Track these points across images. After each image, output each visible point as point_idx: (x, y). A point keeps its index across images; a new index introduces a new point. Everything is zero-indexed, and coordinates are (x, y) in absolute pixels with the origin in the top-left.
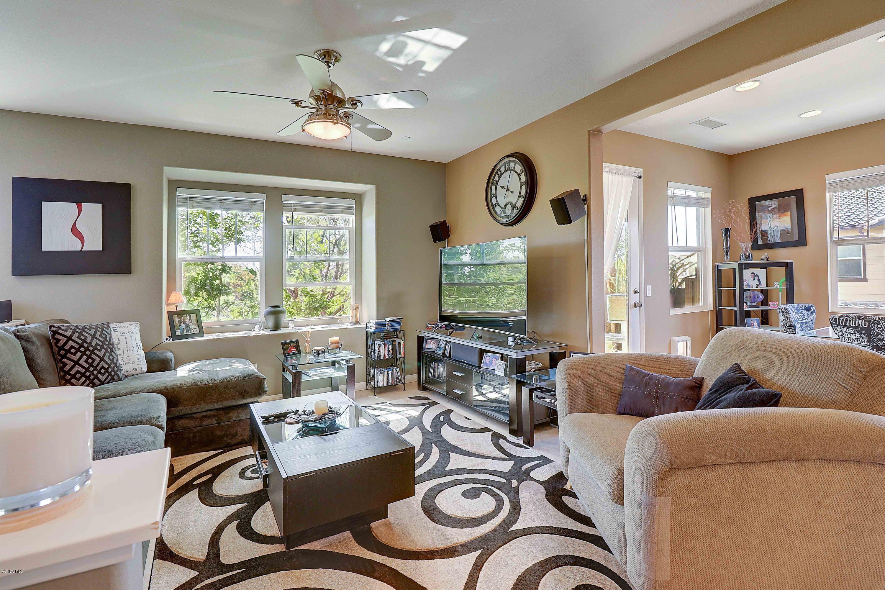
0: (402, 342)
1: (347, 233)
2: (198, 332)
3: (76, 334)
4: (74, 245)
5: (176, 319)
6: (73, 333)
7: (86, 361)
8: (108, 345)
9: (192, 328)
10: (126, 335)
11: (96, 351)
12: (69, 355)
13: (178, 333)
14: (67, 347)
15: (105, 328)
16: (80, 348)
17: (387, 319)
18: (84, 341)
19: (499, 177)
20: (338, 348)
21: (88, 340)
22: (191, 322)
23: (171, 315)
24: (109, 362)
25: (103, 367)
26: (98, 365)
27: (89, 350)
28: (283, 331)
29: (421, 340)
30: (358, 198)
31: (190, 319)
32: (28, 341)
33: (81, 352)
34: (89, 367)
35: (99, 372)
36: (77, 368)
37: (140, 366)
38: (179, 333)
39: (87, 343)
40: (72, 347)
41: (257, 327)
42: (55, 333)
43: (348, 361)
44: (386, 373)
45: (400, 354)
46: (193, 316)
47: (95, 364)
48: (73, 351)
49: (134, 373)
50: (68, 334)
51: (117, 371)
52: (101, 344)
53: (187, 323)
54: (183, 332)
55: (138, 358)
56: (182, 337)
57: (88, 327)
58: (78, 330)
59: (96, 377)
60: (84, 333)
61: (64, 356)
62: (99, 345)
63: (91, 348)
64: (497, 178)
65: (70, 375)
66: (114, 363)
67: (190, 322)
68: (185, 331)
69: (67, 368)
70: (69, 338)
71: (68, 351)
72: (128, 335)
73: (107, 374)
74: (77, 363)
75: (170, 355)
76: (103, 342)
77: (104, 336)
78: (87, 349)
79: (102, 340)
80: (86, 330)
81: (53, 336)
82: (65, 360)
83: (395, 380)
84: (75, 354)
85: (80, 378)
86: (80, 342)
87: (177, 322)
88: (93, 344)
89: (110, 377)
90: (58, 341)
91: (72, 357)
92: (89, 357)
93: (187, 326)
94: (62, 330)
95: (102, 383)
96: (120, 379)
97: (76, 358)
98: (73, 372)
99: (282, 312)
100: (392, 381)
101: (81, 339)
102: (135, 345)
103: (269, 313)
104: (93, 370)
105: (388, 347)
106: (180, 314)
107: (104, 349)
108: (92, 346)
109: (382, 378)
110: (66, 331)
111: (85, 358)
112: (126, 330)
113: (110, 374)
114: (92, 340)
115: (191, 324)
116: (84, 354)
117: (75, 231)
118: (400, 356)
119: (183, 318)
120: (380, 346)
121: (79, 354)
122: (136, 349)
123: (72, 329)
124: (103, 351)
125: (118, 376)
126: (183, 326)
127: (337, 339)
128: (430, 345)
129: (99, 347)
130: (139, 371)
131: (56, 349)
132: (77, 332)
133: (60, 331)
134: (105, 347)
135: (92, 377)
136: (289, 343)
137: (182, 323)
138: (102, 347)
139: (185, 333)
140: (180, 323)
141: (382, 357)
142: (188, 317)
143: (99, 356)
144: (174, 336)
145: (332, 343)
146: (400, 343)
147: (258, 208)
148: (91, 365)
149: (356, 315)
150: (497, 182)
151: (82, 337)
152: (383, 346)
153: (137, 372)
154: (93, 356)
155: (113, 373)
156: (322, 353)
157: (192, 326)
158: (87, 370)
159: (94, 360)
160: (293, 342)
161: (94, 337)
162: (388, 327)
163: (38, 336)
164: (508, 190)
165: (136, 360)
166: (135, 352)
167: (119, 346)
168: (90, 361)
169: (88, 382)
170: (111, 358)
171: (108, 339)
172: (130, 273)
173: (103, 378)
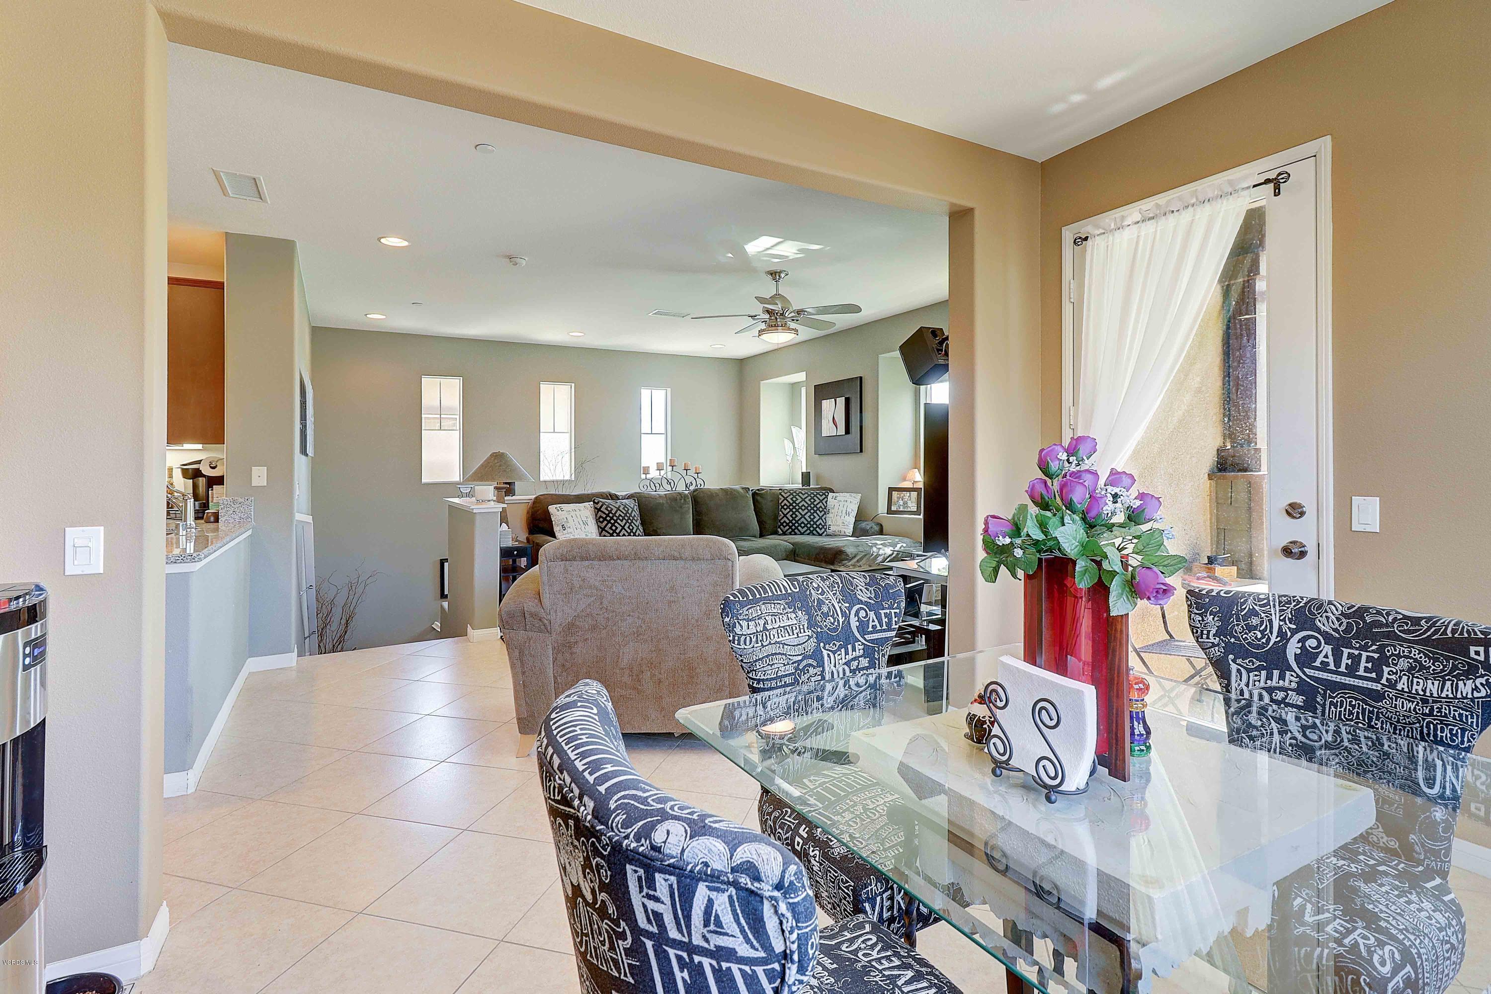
2: (916, 510)
5: (895, 494)
6: (790, 495)
7: (791, 516)
9: (912, 505)
11: (800, 510)
13: (894, 508)
14: (783, 504)
15: (819, 495)
16: (790, 506)
21: (798, 502)
22: (911, 500)
23: (891, 490)
24: (810, 520)
26: (799, 520)
31: (910, 496)
32: (762, 497)
34: (792, 520)
37: (846, 530)
38: (896, 508)
42: (780, 494)
46: (915, 494)
49: (838, 533)
53: (907, 500)
55: (847, 523)
56: (897, 512)
57: (804, 493)
59: (797, 528)
62: (805, 506)
65: (780, 522)
68: (902, 507)
73: (806, 528)
81: (779, 496)
82: (780, 512)
85: (786, 526)
87: (896, 498)
89: (808, 531)
90: (780, 499)
92: (794, 513)
93: (905, 503)
95: (802, 534)
98: (782, 521)
101: (793, 501)
106: (901, 490)
110: (786, 494)
112: (842, 499)
117: (834, 421)
119: (902, 495)
122: (844, 515)
123: (790, 493)
126: (901, 502)
130: (842, 533)
131: (778, 505)
133: (782, 493)
135: (794, 527)
137: (901, 499)
139: (901, 509)
140: (899, 498)
143: (801, 514)
144: (889, 511)
157: (910, 503)
159: (797, 516)
165: (841, 524)
166: (842, 518)
167: (833, 511)
168: (794, 516)
169: (790, 530)
170: (812, 517)
171: (816, 503)
172: (862, 452)
173: (803, 530)
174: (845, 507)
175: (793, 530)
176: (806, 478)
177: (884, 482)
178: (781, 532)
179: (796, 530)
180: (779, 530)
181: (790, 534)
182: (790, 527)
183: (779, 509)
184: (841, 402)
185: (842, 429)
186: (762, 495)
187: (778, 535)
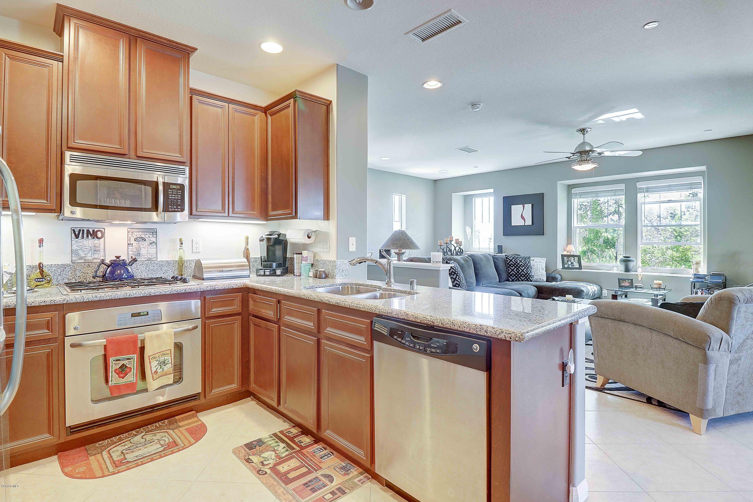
2: (578, 267)
4: (521, 223)
5: (565, 258)
6: (513, 259)
7: (516, 270)
8: (527, 265)
9: (575, 265)
10: (537, 263)
12: (510, 267)
13: (566, 266)
15: (527, 258)
16: (514, 265)
17: (711, 273)
18: (516, 262)
20: (660, 288)
21: (518, 262)
23: (563, 256)
24: (526, 273)
25: (523, 274)
27: (518, 266)
28: (630, 273)
31: (574, 259)
32: (497, 260)
33: (515, 266)
36: (513, 272)
37: (542, 278)
38: (567, 266)
39: (517, 263)
40: (512, 264)
41: (615, 268)
42: (507, 258)
46: (576, 259)
47: (520, 272)
48: (512, 265)
49: (539, 280)
50: (511, 259)
51: (530, 277)
52: (523, 265)
53: (572, 261)
54: (569, 266)
55: (542, 274)
56: (568, 268)
57: (520, 257)
58: (515, 258)
59: (520, 277)
60: (517, 259)
61: (509, 267)
63: (519, 266)
66: (528, 274)
67: (574, 261)
68: (570, 266)
69: (509, 272)
70: (511, 261)
71: (510, 265)
72: (539, 263)
73: (524, 277)
74: (513, 270)
75: (558, 276)
76: (525, 265)
77: (525, 262)
78: (517, 266)
79: (524, 263)
80: (518, 258)
81: (506, 259)
82: (509, 268)
84: (512, 267)
85: (514, 276)
86: (515, 262)
87: (566, 261)
88: (520, 264)
89: (526, 279)
90: (507, 261)
92: (517, 269)
93: (572, 263)
94: (509, 257)
95: (522, 281)
96: (531, 281)
97: (513, 268)
98: (511, 273)
99: (631, 261)
101: (515, 261)
102: (541, 268)
103: (623, 261)
104: (519, 275)
106: (569, 256)
108: (519, 265)
111: (516, 269)
112: (538, 261)
113: (526, 278)
114: (520, 262)
116: (516, 267)
117: (522, 217)
119: (570, 259)
121: (514, 267)
122: (541, 270)
123: (513, 257)
124: (524, 268)
125: (530, 279)
126: (570, 263)
127: (661, 282)
129: (522, 266)
130: (542, 280)
131: (507, 264)
133: (508, 257)
134: (525, 266)
135: (518, 277)
136: (626, 280)
137: (569, 261)
139: (570, 267)
140: (568, 261)
142: (573, 259)
143: (521, 269)
144: (564, 268)
145: (655, 284)
147: (620, 193)
148: (518, 272)
149: (697, 269)
151: (516, 261)
155: (527, 278)
157: (574, 263)
158: (516, 274)
159: (519, 271)
160: (628, 280)
161: (521, 261)
163: (501, 258)
166: (541, 272)
167: (534, 267)
168: (518, 270)
169: (516, 278)
170: (527, 271)
171: (527, 263)
172: (544, 235)
173: (523, 279)
174: (541, 265)
175: (518, 279)
176: (500, 249)
177: (560, 252)
178: (511, 280)
179: (519, 279)
180: (509, 278)
181: (516, 281)
182: (516, 277)
183: (508, 266)
184: (528, 207)
185: (529, 222)
186: (497, 259)
187: (509, 281)
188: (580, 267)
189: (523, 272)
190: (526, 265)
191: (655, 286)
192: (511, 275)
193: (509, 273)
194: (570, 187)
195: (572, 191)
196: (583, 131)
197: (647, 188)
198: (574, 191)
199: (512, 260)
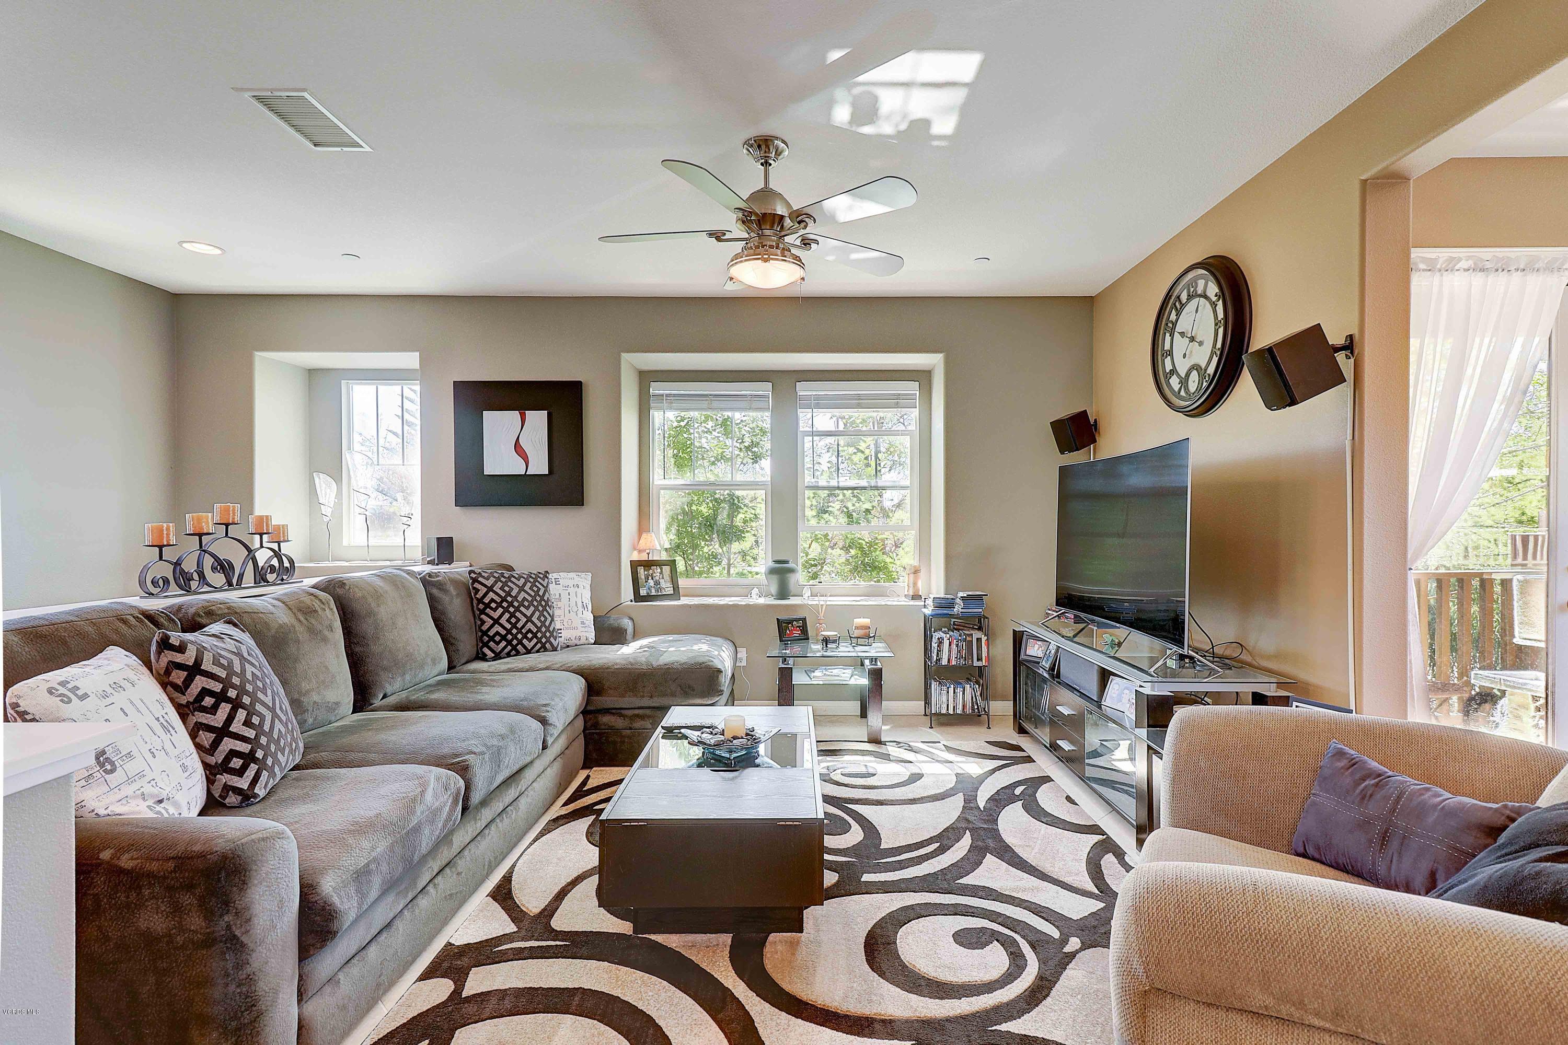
0: (984, 639)
1: (906, 440)
2: (672, 592)
3: (500, 584)
4: (517, 467)
5: (641, 570)
6: (496, 582)
7: (508, 621)
8: (541, 601)
9: (664, 586)
10: (570, 590)
11: (522, 609)
12: (488, 610)
13: (643, 592)
14: (486, 600)
15: (540, 578)
16: (502, 602)
17: (961, 594)
18: (509, 594)
19: (1178, 315)
20: (867, 637)
21: (513, 593)
22: (663, 578)
23: (635, 565)
24: (539, 624)
25: (530, 631)
26: (523, 627)
27: (513, 606)
28: (793, 601)
29: (1018, 639)
30: (923, 377)
31: (661, 573)
32: (440, 589)
33: (503, 607)
34: (511, 629)
35: (525, 637)
36: (497, 628)
37: (585, 634)
38: (645, 592)
39: (511, 596)
40: (492, 600)
41: (755, 591)
42: (475, 580)
43: (874, 660)
44: (951, 690)
45: (979, 659)
46: (667, 569)
47: (519, 625)
49: (576, 642)
50: (489, 583)
51: (550, 637)
52: (530, 599)
53: (657, 578)
54: (651, 592)
55: (583, 623)
56: (648, 598)
57: (517, 576)
58: (503, 579)
59: (520, 642)
60: (509, 584)
61: (482, 612)
62: (527, 600)
63: (516, 604)
64: (1173, 317)
65: (488, 636)
66: (545, 626)
67: (661, 576)
68: (653, 591)
69: (485, 628)
70: (490, 589)
71: (487, 606)
72: (572, 590)
73: (535, 640)
74: (496, 621)
75: (627, 624)
76: (534, 598)
77: (535, 589)
78: (511, 604)
79: (533, 594)
80: (513, 579)
81: (473, 584)
82: (483, 616)
83: (969, 705)
84: (495, 610)
85: (500, 641)
86: (503, 594)
87: (643, 577)
88: (520, 599)
89: (539, 645)
90: (477, 591)
91: (491, 613)
92: (512, 615)
93: (657, 583)
94: (483, 577)
95: (529, 652)
96: (555, 649)
97: (496, 615)
98: (491, 633)
99: (792, 571)
100: (964, 706)
101: (504, 591)
102: (580, 604)
103: (772, 571)
104: (517, 633)
105: (957, 645)
106: (648, 564)
107: (534, 605)
108: (518, 601)
109: (944, 699)
110: (488, 580)
111: (507, 615)
112: (571, 583)
113: (539, 641)
114: (519, 593)
115: (662, 581)
116: (506, 610)
117: (518, 448)
118: (979, 664)
119: (651, 572)
120: (940, 642)
121: (500, 610)
122: (581, 609)
123: (494, 577)
124: (532, 609)
125: (551, 644)
126: (651, 583)
127: (865, 621)
128: (1034, 650)
129: (526, 604)
130: (583, 641)
131: (475, 602)
132: (501, 581)
133: (481, 579)
134: (535, 603)
135: (515, 642)
136: (790, 622)
137: (650, 578)
138: (531, 603)
139: (653, 593)
141: (944, 662)
142: (659, 570)
143: (525, 615)
144: (638, 598)
145: (857, 628)
146: (979, 640)
147: (762, 405)
148: (514, 626)
149: (915, 584)
150: (1175, 324)
151: (507, 589)
152: (946, 643)
153: (582, 642)
154: (518, 614)
155: (544, 640)
156: (834, 642)
157: (663, 584)
158: (509, 632)
159: (518, 620)
160: (797, 620)
162: (958, 609)
163: (455, 582)
164: (1192, 339)
165: (580, 626)
166: (580, 615)
167: (560, 604)
168: (513, 620)
169: (509, 648)
170: (543, 619)
171: (541, 593)
172: (583, 505)
173: (529, 645)
174: (579, 595)
175: (514, 648)
176: (446, 549)
177: (628, 555)
178: (490, 654)
179: (519, 647)
180: (486, 650)
181: (508, 655)
182: (509, 642)
183: (479, 610)
184: (538, 419)
185: (539, 465)
186: (440, 586)
187: (486, 660)
188: (676, 593)
189: (529, 626)
190: (538, 598)
191: (857, 633)
192: (492, 639)
193: (485, 633)
194: (646, 377)
195: (651, 390)
196: (763, 147)
197: (817, 398)
198: (656, 389)
199: (493, 586)
